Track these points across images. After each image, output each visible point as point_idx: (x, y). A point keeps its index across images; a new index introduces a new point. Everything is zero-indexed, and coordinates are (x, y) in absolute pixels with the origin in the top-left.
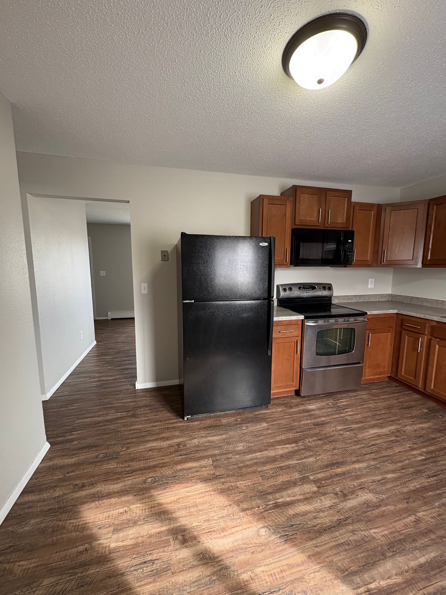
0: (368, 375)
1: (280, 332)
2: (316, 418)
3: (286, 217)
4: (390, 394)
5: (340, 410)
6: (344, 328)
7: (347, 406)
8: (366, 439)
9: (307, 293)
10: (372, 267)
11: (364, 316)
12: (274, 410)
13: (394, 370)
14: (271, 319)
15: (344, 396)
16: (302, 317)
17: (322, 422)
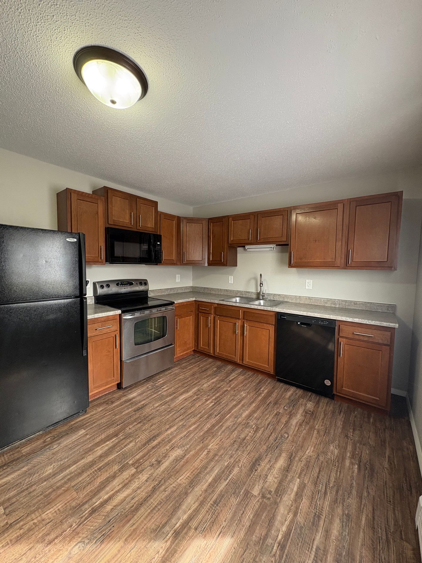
0: (179, 353)
1: (96, 330)
2: (136, 404)
3: (98, 215)
4: (194, 364)
5: (157, 389)
6: (157, 317)
7: (164, 384)
8: (177, 406)
9: (125, 288)
10: (177, 265)
11: (172, 305)
12: (94, 412)
13: (196, 344)
14: (85, 317)
15: (161, 376)
16: (119, 312)
17: (142, 406)
